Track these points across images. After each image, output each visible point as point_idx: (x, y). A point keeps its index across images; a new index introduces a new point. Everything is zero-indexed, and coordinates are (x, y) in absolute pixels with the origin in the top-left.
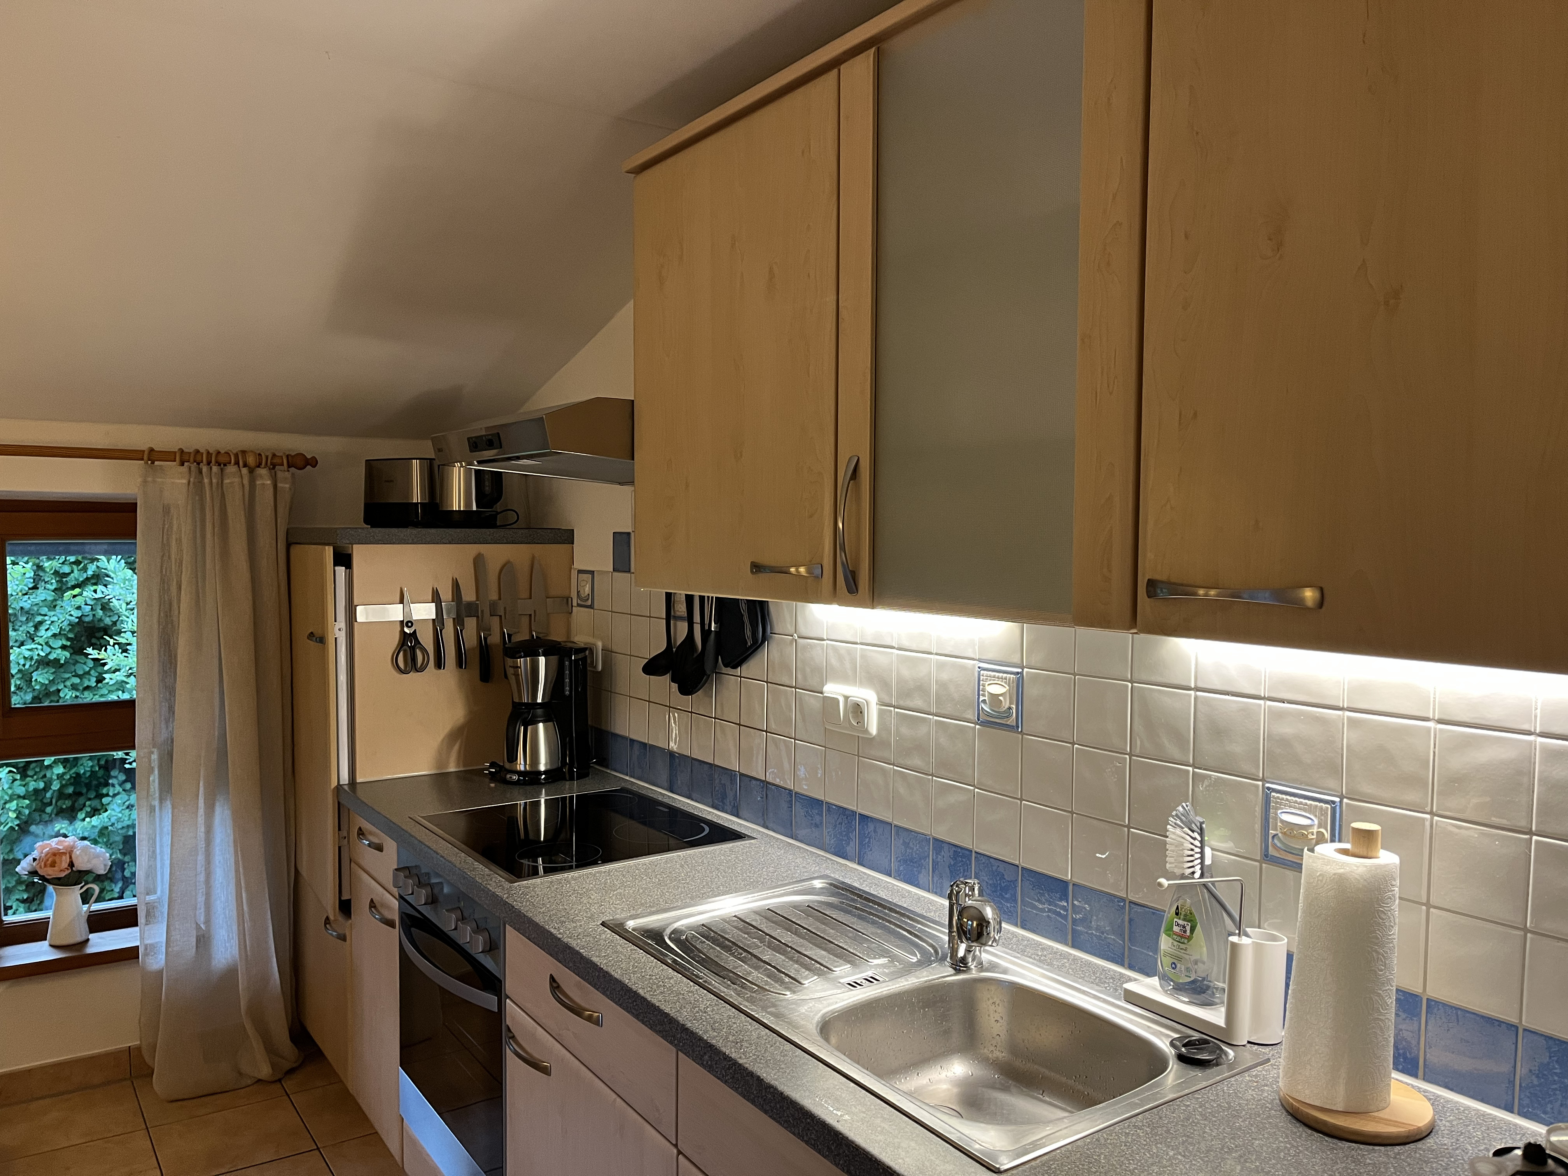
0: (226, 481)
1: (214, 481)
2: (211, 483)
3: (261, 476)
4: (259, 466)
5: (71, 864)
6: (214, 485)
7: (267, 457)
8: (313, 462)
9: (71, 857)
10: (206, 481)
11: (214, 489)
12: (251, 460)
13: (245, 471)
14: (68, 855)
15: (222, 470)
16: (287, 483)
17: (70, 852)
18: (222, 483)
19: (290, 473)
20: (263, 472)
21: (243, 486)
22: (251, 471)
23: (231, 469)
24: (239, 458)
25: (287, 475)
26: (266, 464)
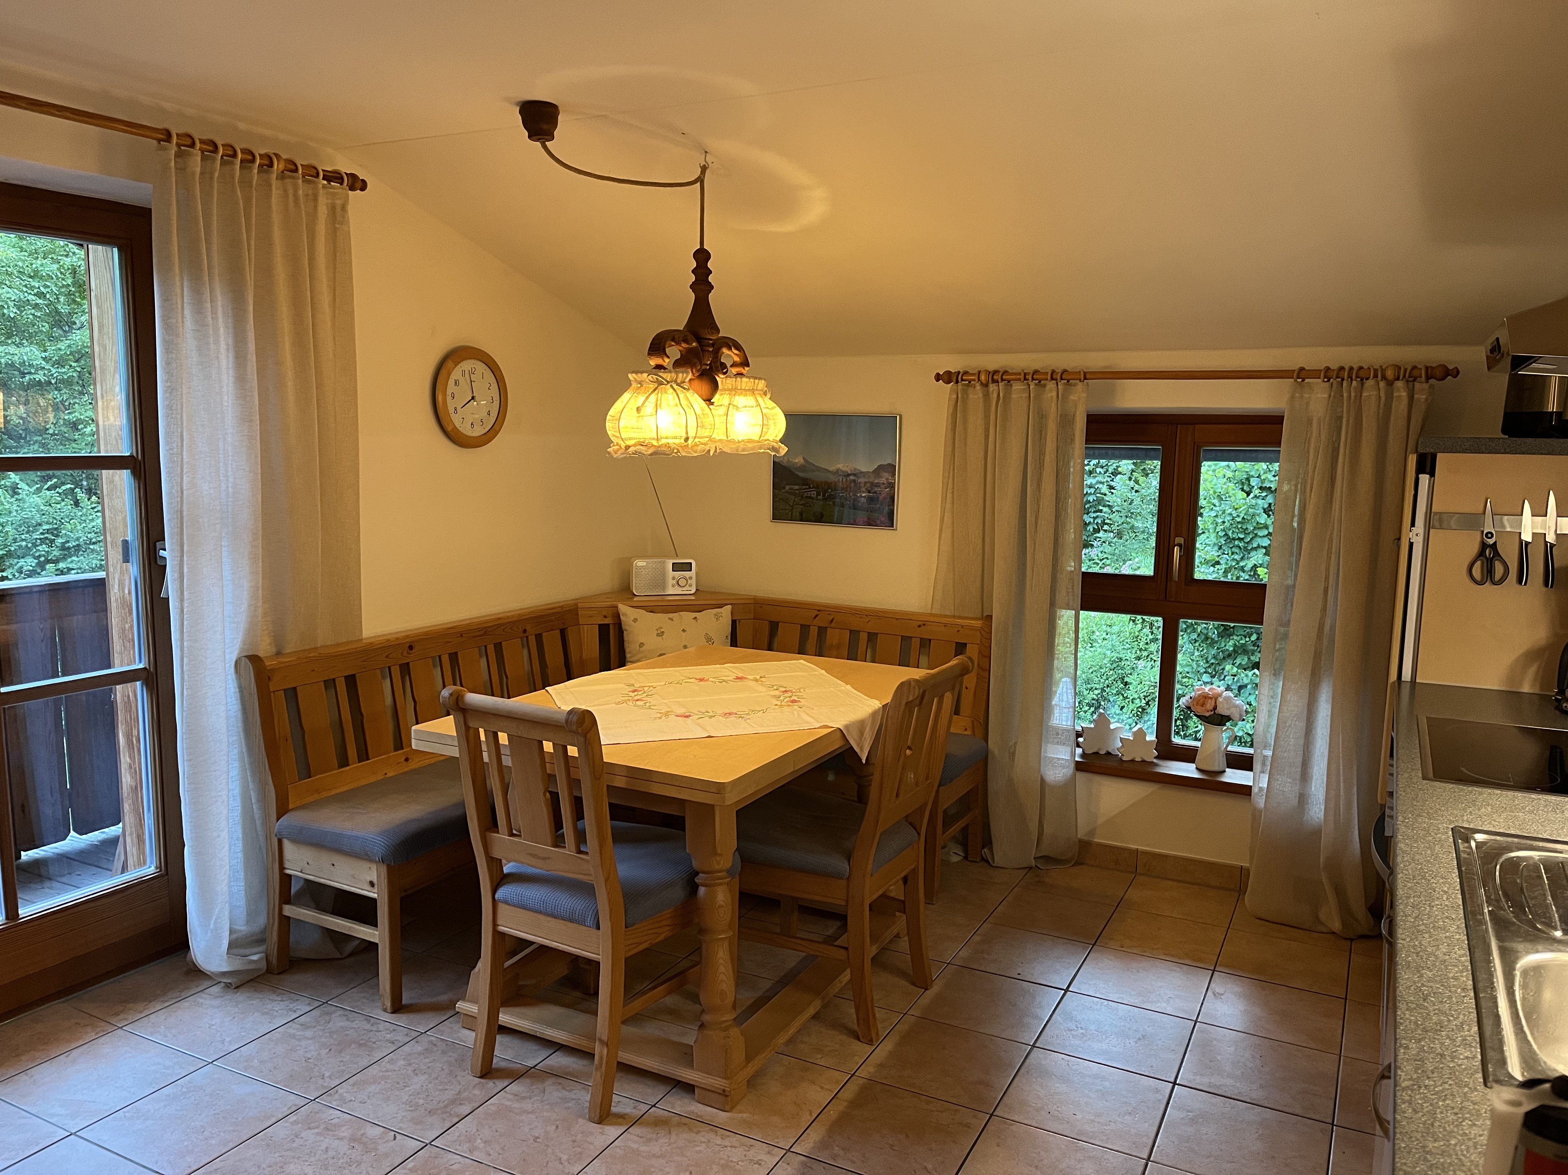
0: (1364, 394)
1: (1353, 394)
2: (1349, 397)
3: (1399, 390)
4: (1398, 379)
5: (1215, 708)
6: (1353, 398)
7: (1406, 370)
8: (1456, 373)
9: (1216, 703)
10: (1345, 395)
11: (1352, 400)
12: (1390, 374)
13: (1382, 384)
14: (1214, 700)
15: (1362, 384)
16: (1423, 395)
17: (1216, 697)
18: (1361, 396)
19: (1428, 384)
20: (1399, 384)
21: (1380, 397)
22: (1390, 384)
23: (1370, 383)
24: (1378, 373)
25: (1425, 386)
26: (1404, 376)
